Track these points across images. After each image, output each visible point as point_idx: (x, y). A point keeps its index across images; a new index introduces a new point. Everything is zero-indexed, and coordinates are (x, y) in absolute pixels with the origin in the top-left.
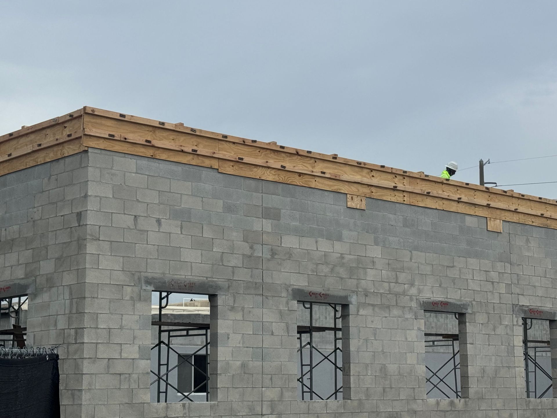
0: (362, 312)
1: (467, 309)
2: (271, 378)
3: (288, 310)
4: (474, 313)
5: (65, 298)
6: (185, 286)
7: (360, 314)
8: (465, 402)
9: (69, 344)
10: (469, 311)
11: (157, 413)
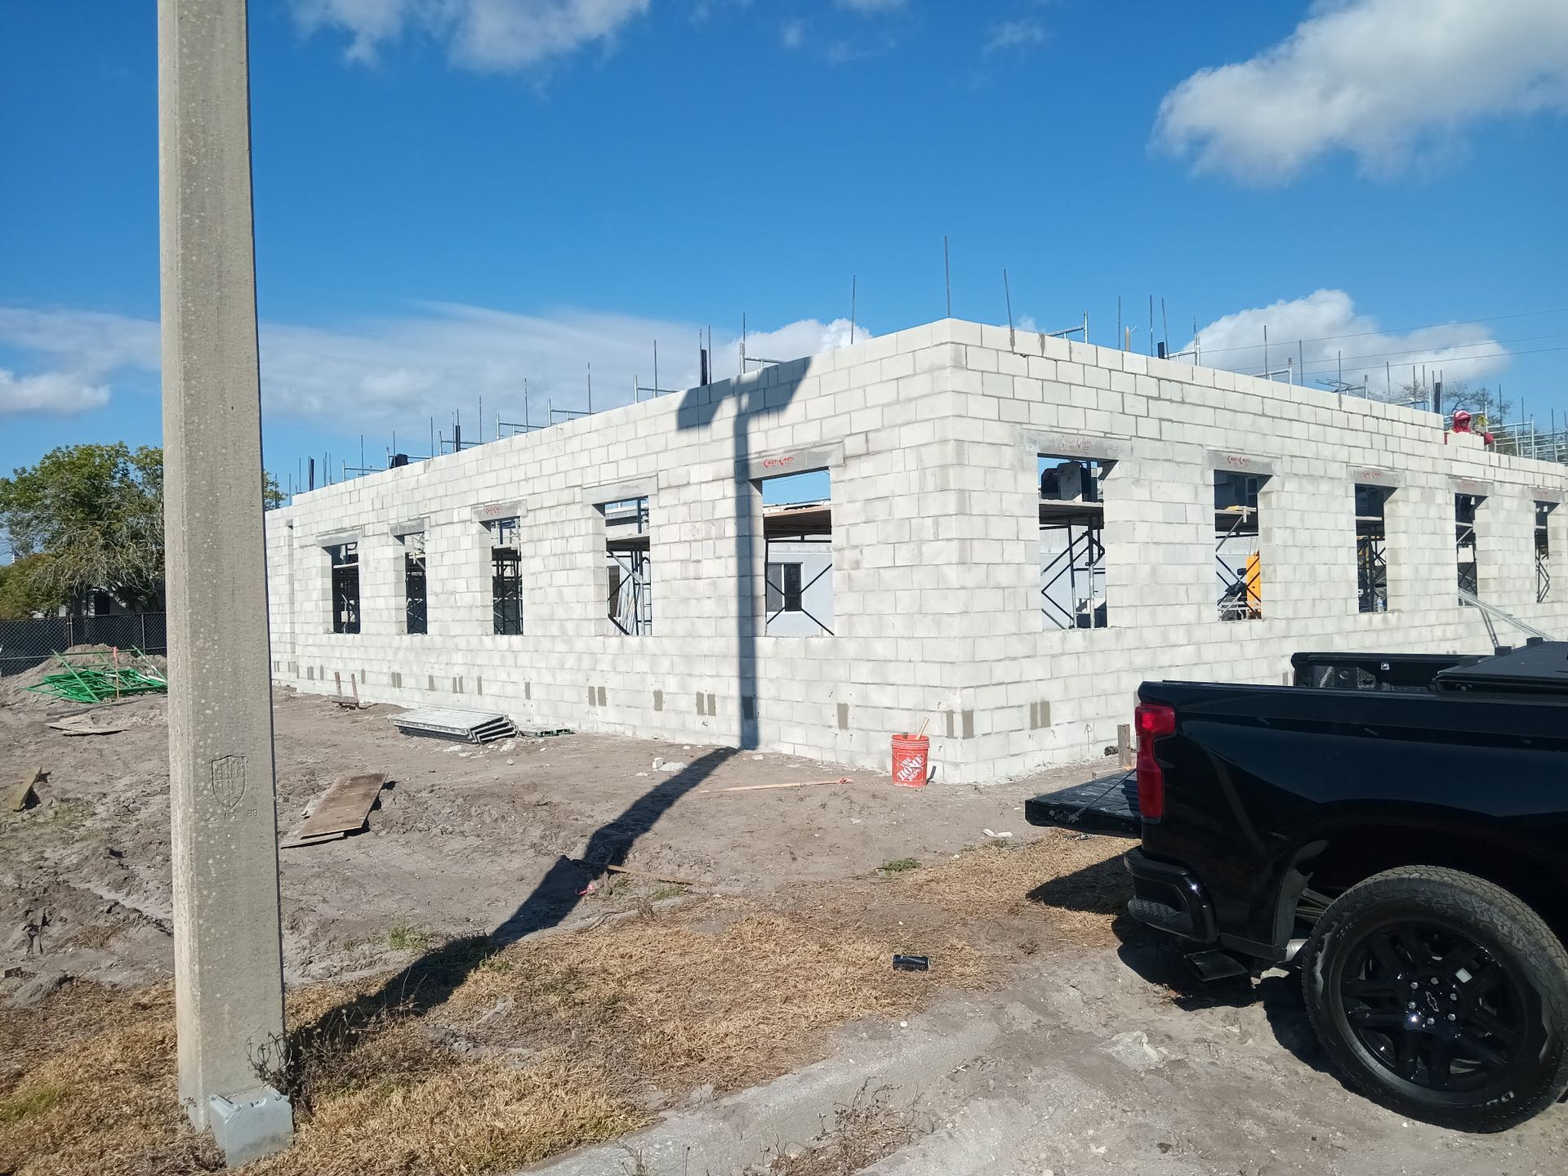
0: (1288, 487)
1: (1399, 482)
2: (1187, 589)
3: (1204, 484)
4: (1406, 488)
5: (908, 469)
6: (1079, 446)
7: (1286, 489)
8: (1399, 616)
9: (922, 541)
10: (1402, 485)
11: (1051, 647)
